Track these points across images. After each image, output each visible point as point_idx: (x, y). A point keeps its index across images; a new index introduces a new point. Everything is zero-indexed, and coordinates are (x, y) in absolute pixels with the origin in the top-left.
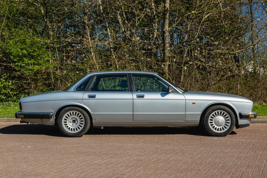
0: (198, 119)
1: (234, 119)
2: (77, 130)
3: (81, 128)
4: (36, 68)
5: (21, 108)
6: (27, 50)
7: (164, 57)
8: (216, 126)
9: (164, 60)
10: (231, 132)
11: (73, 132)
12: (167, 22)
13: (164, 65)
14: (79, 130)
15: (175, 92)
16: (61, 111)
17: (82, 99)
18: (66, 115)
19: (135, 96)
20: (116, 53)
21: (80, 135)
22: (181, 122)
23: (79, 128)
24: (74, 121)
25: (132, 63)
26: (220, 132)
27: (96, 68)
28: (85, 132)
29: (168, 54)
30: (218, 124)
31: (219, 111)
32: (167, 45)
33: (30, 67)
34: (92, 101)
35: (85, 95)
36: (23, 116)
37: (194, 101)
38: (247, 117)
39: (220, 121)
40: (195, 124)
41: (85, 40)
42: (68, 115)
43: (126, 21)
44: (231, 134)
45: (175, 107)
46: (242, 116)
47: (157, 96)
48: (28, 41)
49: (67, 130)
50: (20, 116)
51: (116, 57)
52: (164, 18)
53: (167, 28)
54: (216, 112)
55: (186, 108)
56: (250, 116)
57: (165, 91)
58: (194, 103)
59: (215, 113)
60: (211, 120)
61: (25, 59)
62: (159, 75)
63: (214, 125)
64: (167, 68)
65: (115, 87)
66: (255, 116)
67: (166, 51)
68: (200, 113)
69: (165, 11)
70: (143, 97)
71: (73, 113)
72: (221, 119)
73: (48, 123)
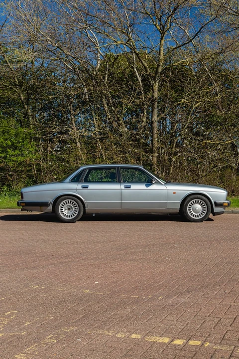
0: (178, 207)
1: (210, 207)
2: (72, 216)
3: (75, 215)
4: (20, 159)
5: (22, 197)
6: (11, 141)
7: (152, 148)
8: (194, 213)
9: (152, 151)
10: (207, 218)
11: (68, 218)
12: (156, 111)
13: (152, 156)
14: (73, 217)
15: (158, 183)
16: (58, 200)
17: (77, 189)
18: (62, 203)
19: (123, 187)
20: (103, 143)
21: (75, 221)
22: (163, 210)
23: (74, 215)
24: (69, 209)
25: (119, 154)
26: (197, 218)
27: (81, 159)
28: (79, 218)
29: (156, 145)
30: (195, 211)
31: (197, 200)
32: (156, 136)
33: (15, 159)
34: (85, 191)
35: (79, 186)
36: (24, 204)
37: (174, 191)
38: (221, 205)
39: (197, 209)
40: (176, 211)
41: (70, 129)
42: (64, 203)
43: (113, 108)
44: (206, 220)
45: (157, 196)
46: (217, 205)
47: (142, 187)
48: (12, 132)
49: (63, 217)
50: (22, 204)
51: (102, 148)
52: (153, 108)
53: (155, 117)
54: (194, 200)
55: (167, 197)
56: (224, 204)
57: (149, 182)
58: (174, 193)
59: (193, 202)
60: (189, 208)
61: (9, 150)
62: (144, 168)
63: (192, 212)
64: (155, 159)
65: (101, 178)
66: (229, 205)
67: (154, 142)
68: (180, 202)
69: (152, 100)
70: (130, 187)
71: (68, 201)
72: (198, 207)
73: (46, 210)
